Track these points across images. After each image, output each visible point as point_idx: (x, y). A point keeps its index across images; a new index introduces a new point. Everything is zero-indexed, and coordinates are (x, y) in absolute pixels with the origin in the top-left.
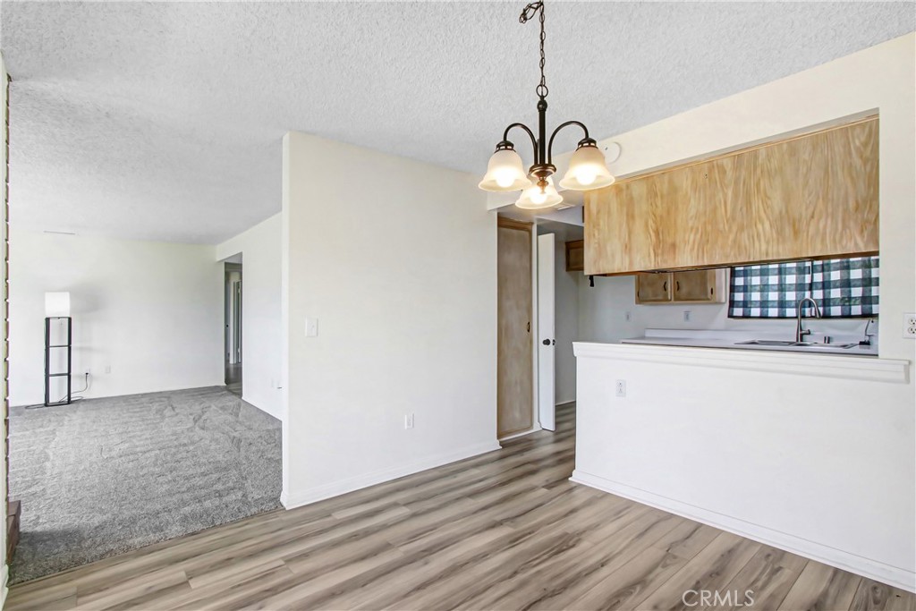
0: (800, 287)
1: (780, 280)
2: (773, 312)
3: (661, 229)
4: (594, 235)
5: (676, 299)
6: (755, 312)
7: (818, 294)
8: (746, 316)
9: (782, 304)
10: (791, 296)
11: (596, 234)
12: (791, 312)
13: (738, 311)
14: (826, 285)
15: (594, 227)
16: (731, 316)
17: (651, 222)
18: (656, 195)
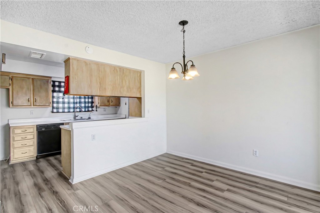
0: (74, 103)
1: (68, 100)
2: (66, 110)
3: (101, 82)
4: (75, 78)
5: (34, 105)
6: (61, 110)
7: (78, 105)
8: (58, 112)
9: (69, 108)
10: (72, 105)
11: (77, 78)
12: (72, 110)
13: (55, 110)
14: (80, 103)
15: (75, 75)
16: (53, 112)
17: (98, 79)
18: (100, 71)
